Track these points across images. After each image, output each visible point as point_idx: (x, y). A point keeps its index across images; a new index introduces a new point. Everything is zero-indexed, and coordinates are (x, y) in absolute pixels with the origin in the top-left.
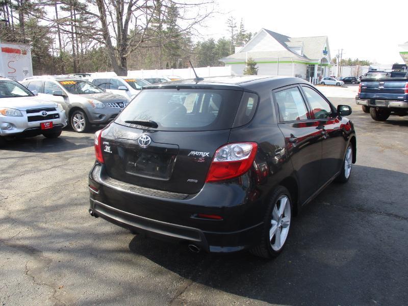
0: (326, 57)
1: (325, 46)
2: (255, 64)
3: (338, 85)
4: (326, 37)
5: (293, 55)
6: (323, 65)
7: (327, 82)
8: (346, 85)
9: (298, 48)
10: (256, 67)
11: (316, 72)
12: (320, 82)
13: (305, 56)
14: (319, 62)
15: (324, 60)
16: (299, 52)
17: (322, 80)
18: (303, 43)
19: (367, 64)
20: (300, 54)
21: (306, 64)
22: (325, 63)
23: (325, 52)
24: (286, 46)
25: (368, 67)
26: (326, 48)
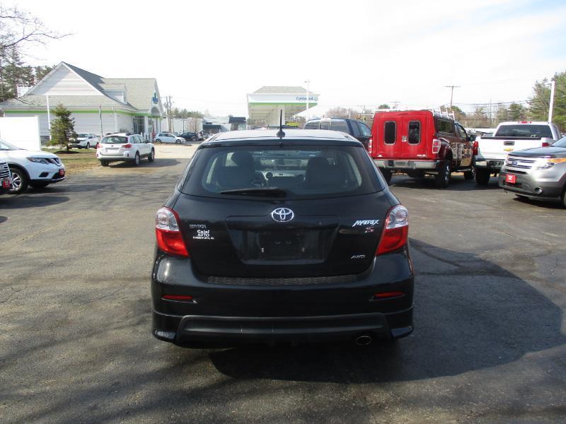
0: (157, 106)
1: (155, 92)
2: (69, 113)
3: (178, 143)
4: (154, 81)
5: (114, 103)
6: (154, 117)
7: (163, 139)
8: (188, 143)
9: (119, 93)
10: (70, 118)
11: (147, 126)
12: (155, 139)
13: (129, 105)
14: (150, 112)
15: (154, 110)
16: (121, 98)
17: (157, 137)
18: (125, 87)
19: (198, 116)
20: (123, 101)
21: (132, 114)
22: (156, 114)
23: (155, 100)
24: (101, 90)
25: (201, 120)
26: (155, 94)
